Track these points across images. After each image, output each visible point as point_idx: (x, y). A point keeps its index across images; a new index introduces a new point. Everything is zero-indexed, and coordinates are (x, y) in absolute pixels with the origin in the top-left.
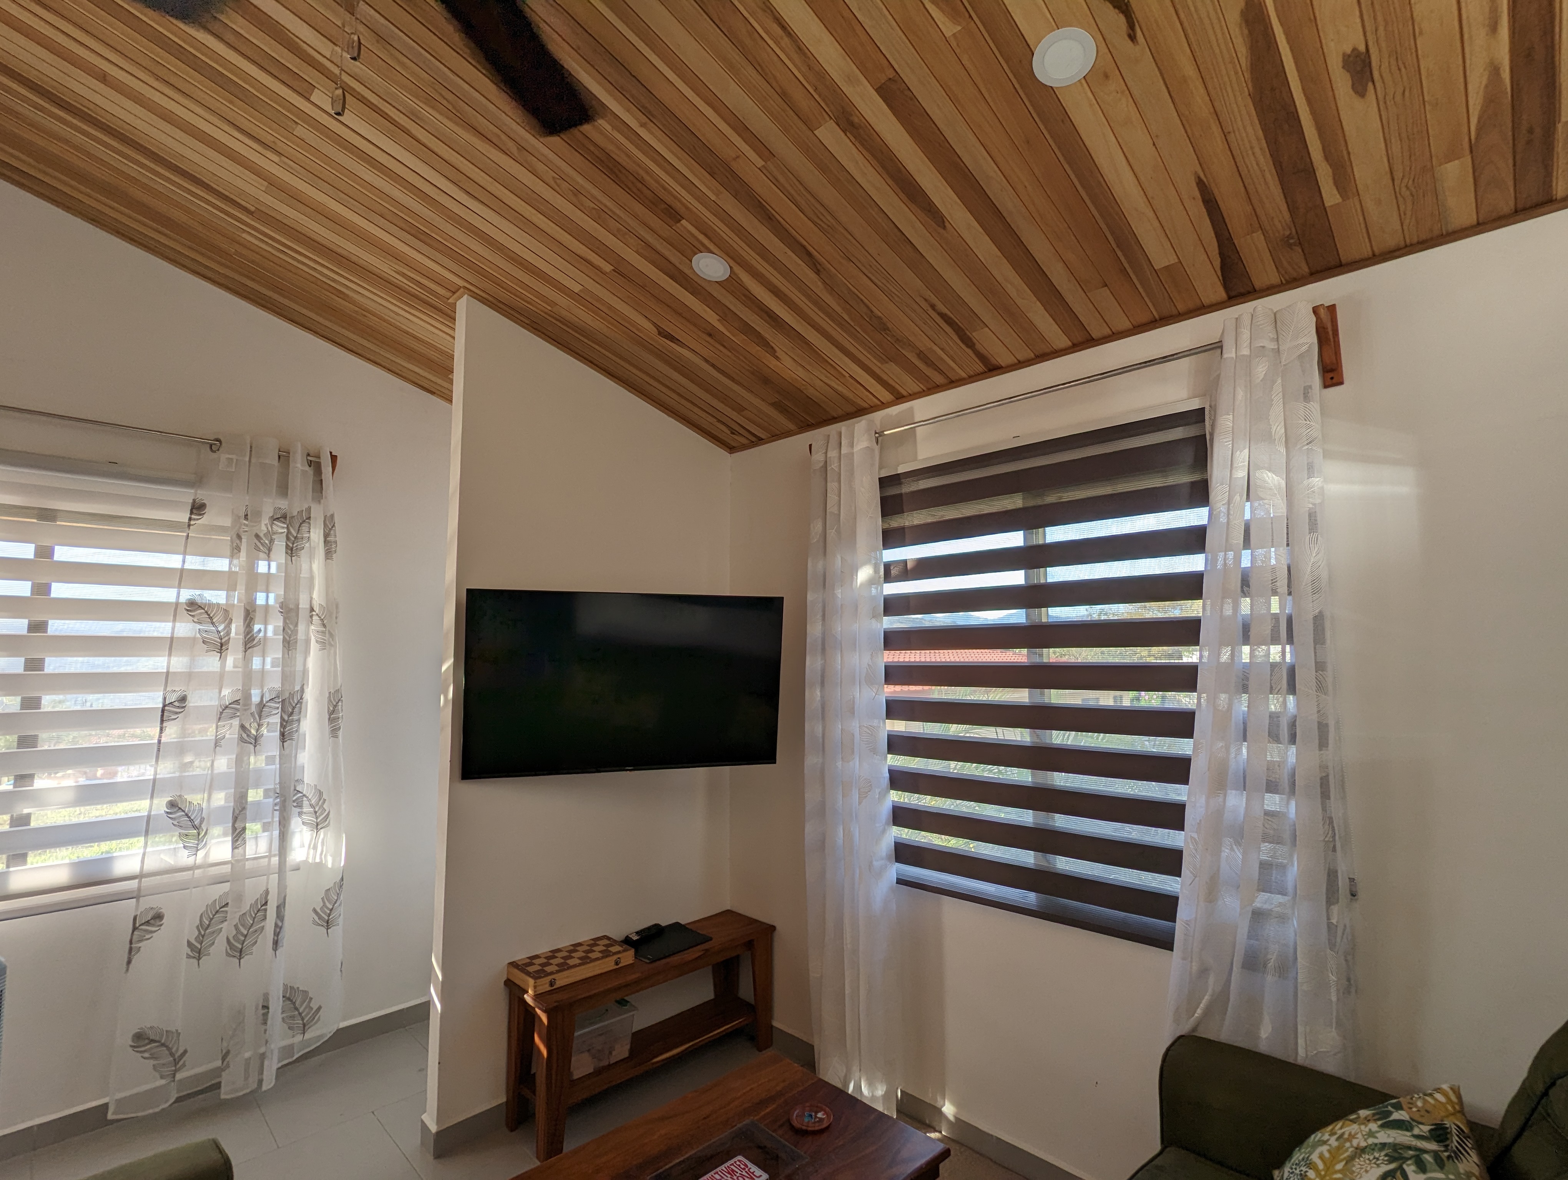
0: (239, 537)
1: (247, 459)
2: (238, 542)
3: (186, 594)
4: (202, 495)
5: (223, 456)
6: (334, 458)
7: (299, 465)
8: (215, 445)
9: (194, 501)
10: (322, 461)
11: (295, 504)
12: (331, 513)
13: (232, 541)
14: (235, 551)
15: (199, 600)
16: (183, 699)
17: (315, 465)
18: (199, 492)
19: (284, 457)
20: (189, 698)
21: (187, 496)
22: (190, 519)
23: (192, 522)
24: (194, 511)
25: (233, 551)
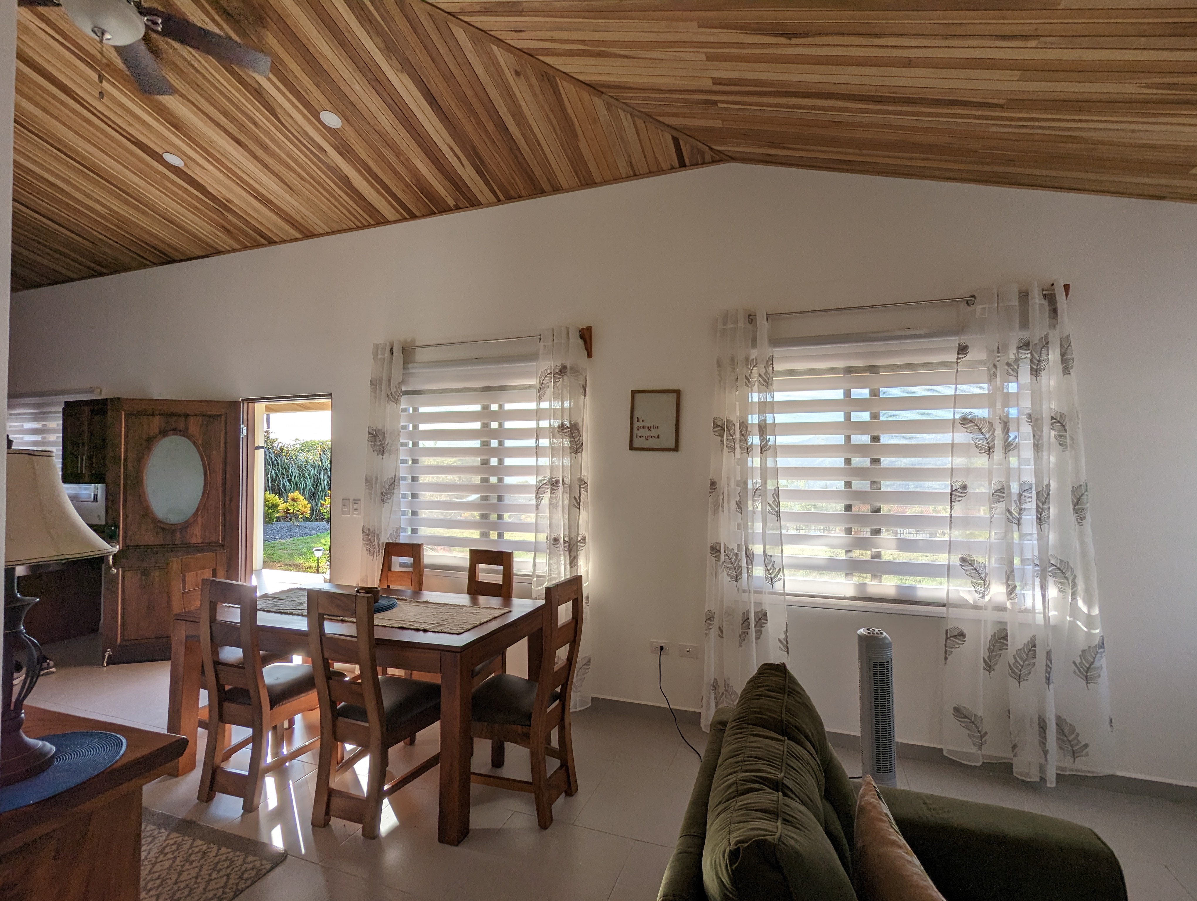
0: (995, 366)
1: (996, 305)
2: (994, 370)
3: (960, 412)
4: (964, 339)
5: (978, 308)
6: (1067, 287)
7: (1037, 301)
8: (971, 300)
9: (959, 344)
10: (1056, 292)
11: (1036, 333)
12: (1067, 334)
13: (989, 370)
14: (993, 377)
15: (969, 417)
16: (964, 487)
17: (1050, 298)
18: (962, 338)
19: (1024, 296)
20: (968, 486)
21: (954, 342)
22: (958, 358)
23: (959, 360)
24: (960, 352)
25: (991, 376)
